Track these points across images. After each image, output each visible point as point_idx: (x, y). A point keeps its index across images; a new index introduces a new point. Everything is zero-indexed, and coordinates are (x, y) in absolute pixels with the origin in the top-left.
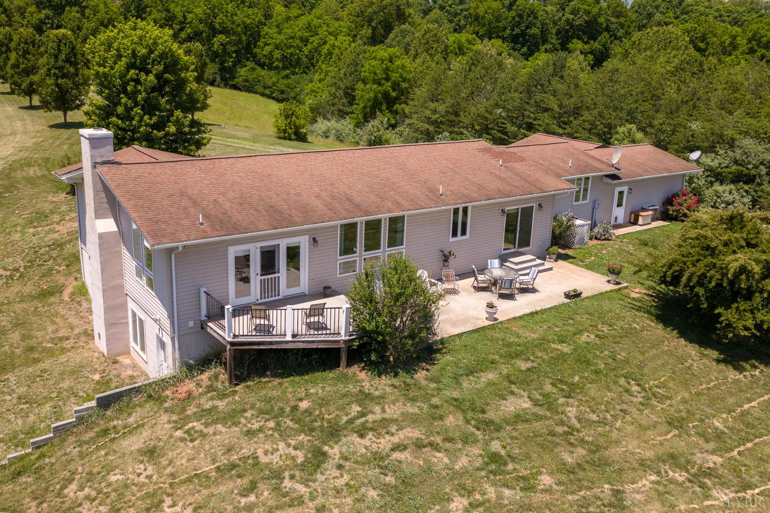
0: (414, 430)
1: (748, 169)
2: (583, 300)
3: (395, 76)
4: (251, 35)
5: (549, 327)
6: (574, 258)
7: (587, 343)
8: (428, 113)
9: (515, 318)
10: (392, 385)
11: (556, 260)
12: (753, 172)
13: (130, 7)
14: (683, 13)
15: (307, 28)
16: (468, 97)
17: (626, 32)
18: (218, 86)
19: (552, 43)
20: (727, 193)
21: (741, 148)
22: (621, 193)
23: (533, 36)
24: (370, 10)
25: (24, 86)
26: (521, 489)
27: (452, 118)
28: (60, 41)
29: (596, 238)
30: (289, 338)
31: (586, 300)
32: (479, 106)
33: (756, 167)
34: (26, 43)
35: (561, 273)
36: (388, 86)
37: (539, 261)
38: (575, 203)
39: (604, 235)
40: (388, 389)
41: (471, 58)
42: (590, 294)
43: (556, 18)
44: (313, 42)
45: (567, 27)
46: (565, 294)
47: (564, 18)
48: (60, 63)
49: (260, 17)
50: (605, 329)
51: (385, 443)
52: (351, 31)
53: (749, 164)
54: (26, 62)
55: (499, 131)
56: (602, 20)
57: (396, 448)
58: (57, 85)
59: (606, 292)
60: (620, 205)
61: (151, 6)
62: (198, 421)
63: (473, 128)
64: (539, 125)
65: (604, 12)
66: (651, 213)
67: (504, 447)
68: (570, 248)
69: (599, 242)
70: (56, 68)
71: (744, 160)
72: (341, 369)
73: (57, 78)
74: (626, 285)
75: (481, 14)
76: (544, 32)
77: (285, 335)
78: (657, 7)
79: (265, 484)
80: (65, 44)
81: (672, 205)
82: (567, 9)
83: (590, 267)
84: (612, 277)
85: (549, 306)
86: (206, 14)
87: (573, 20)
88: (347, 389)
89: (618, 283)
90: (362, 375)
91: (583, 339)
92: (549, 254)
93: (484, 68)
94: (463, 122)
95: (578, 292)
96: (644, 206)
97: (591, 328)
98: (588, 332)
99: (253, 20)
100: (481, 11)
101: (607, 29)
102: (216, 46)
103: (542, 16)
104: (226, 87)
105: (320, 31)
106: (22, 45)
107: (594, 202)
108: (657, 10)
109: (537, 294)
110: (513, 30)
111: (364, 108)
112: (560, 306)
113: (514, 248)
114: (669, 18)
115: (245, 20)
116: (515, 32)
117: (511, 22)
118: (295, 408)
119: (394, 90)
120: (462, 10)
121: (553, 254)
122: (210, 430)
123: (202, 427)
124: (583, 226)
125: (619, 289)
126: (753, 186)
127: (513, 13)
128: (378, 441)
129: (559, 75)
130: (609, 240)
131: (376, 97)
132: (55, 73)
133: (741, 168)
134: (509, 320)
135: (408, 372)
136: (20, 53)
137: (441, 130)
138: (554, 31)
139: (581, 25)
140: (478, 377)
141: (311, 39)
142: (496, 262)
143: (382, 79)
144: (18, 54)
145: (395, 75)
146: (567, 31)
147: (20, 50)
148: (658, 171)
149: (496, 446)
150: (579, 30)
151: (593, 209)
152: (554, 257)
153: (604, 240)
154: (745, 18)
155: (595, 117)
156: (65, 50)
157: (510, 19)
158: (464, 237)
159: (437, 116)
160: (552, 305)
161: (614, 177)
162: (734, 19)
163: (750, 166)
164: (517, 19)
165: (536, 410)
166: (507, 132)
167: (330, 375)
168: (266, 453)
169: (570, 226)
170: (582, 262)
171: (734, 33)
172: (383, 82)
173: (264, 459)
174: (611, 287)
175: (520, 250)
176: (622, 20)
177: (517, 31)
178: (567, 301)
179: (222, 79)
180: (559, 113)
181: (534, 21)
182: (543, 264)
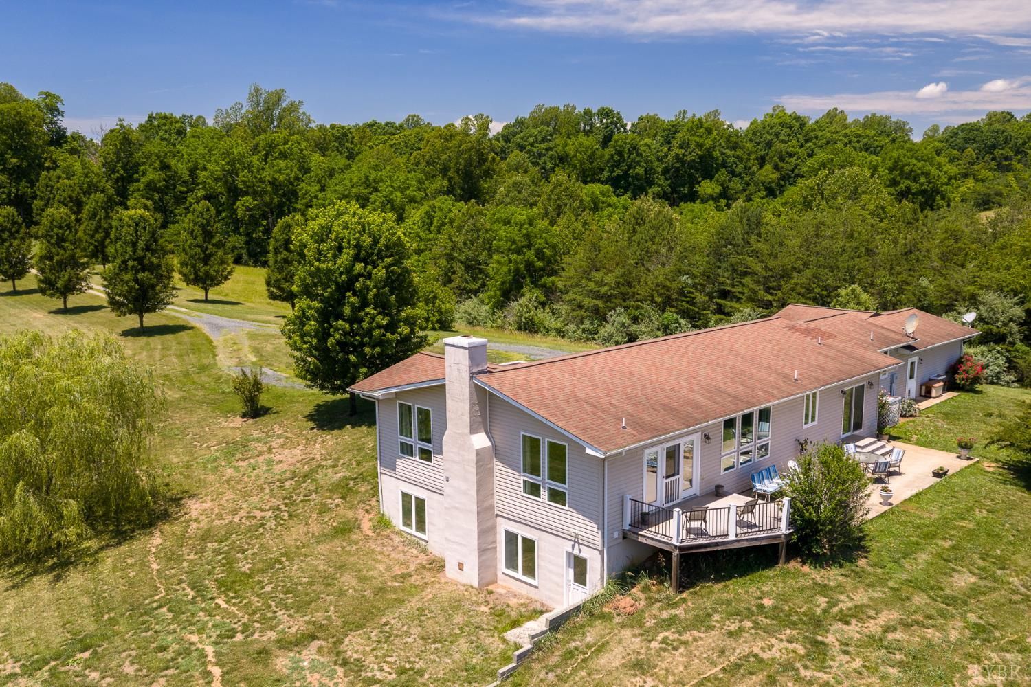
0: (893, 612)
1: (998, 327)
2: (951, 478)
3: (539, 243)
4: (284, 195)
5: (941, 507)
6: (899, 438)
7: (984, 518)
8: (592, 285)
9: (905, 501)
10: (842, 575)
11: (889, 442)
12: (1003, 330)
13: (116, 166)
14: (807, 141)
15: (365, 182)
16: (637, 264)
17: (745, 166)
18: (246, 264)
19: (659, 186)
20: (979, 356)
21: (984, 304)
22: (912, 364)
23: (637, 177)
24: (444, 157)
25: (60, 284)
26: (1018, 651)
27: (625, 289)
28: (137, 225)
29: (901, 416)
30: (732, 537)
32: (658, 273)
33: (1005, 324)
34: (60, 227)
36: (530, 254)
37: (879, 444)
39: (909, 411)
40: (840, 578)
41: (634, 217)
42: (953, 472)
43: (661, 154)
44: (375, 201)
45: (677, 165)
46: (933, 473)
47: (672, 153)
48: (140, 253)
49: (295, 172)
50: (989, 503)
51: (874, 627)
52: (421, 183)
53: (998, 321)
54: (62, 252)
55: (688, 302)
56: (717, 154)
57: (887, 629)
58: (136, 281)
59: (966, 468)
60: (911, 377)
61: (144, 163)
62: (667, 630)
63: (653, 301)
64: (739, 292)
65: (717, 144)
66: (942, 384)
67: (980, 618)
69: (906, 419)
70: (135, 260)
71: (991, 318)
72: (780, 565)
73: (137, 272)
74: (977, 459)
75: (572, 153)
76: (649, 171)
77: (728, 535)
78: (777, 135)
79: (783, 676)
80: (144, 228)
81: (958, 374)
82: (674, 142)
83: (923, 445)
84: (964, 452)
85: (926, 486)
86: (225, 171)
87: (684, 155)
88: (800, 583)
89: (969, 459)
90: (806, 569)
91: (978, 515)
93: (653, 228)
94: (640, 294)
95: (945, 470)
96: (932, 377)
97: (977, 504)
98: (977, 507)
99: (287, 175)
100: (570, 149)
101: (724, 165)
102: (240, 213)
103: (645, 151)
104: (255, 266)
105: (382, 186)
106: (56, 230)
108: (778, 138)
109: (903, 476)
110: (612, 171)
111: (503, 283)
112: (935, 485)
113: (850, 430)
114: (793, 147)
115: (276, 176)
116: (615, 174)
117: (608, 162)
118: (761, 607)
119: (539, 259)
120: (547, 150)
121: (887, 435)
122: (687, 637)
123: (676, 636)
124: (895, 402)
125: (974, 464)
126: (1005, 346)
127: (609, 151)
128: (866, 625)
129: (756, 232)
130: (915, 416)
131: (517, 270)
132: (133, 267)
133: (991, 327)
134: (901, 503)
135: (851, 562)
136: (53, 241)
137: (612, 305)
138: (659, 170)
139: (693, 160)
140: (914, 559)
141: (373, 197)
142: (851, 447)
143: (523, 247)
144: (49, 242)
145: (539, 241)
146: (677, 170)
147: (52, 237)
148: (944, 338)
149: (972, 618)
150: (691, 167)
151: (892, 383)
153: (910, 416)
154: (877, 143)
155: (810, 280)
156: (145, 237)
157: (606, 158)
158: (813, 424)
159: (606, 288)
160: (928, 485)
161: (910, 348)
162: (865, 145)
163: (999, 324)
164: (616, 157)
165: (983, 583)
166: (695, 303)
167: (770, 573)
168: (763, 649)
169: (884, 403)
171: (875, 163)
172: (525, 250)
173: (765, 656)
174: (965, 463)
175: (855, 433)
176: (739, 152)
177: (617, 172)
178: (939, 480)
179: (250, 255)
180: (765, 277)
181: (638, 159)
182: (884, 446)
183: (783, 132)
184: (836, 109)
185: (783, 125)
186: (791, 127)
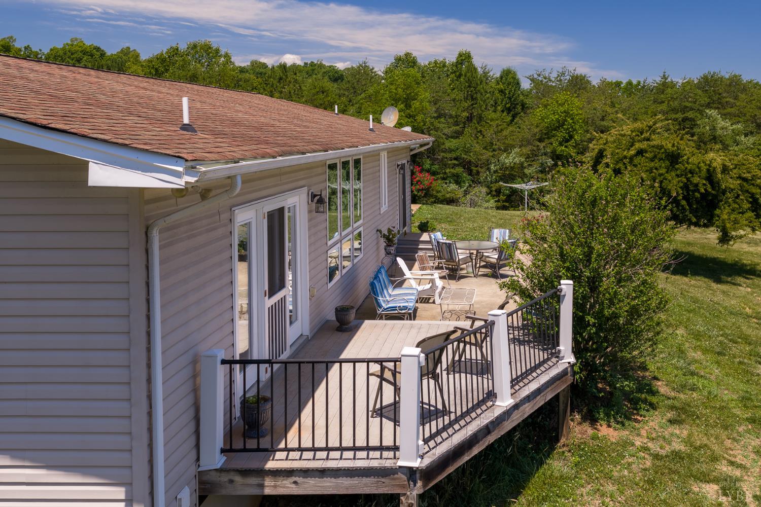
72: (563, 440)
90: (609, 431)
183: (85, 58)
184: (129, 48)
185: (85, 53)
186: (92, 55)
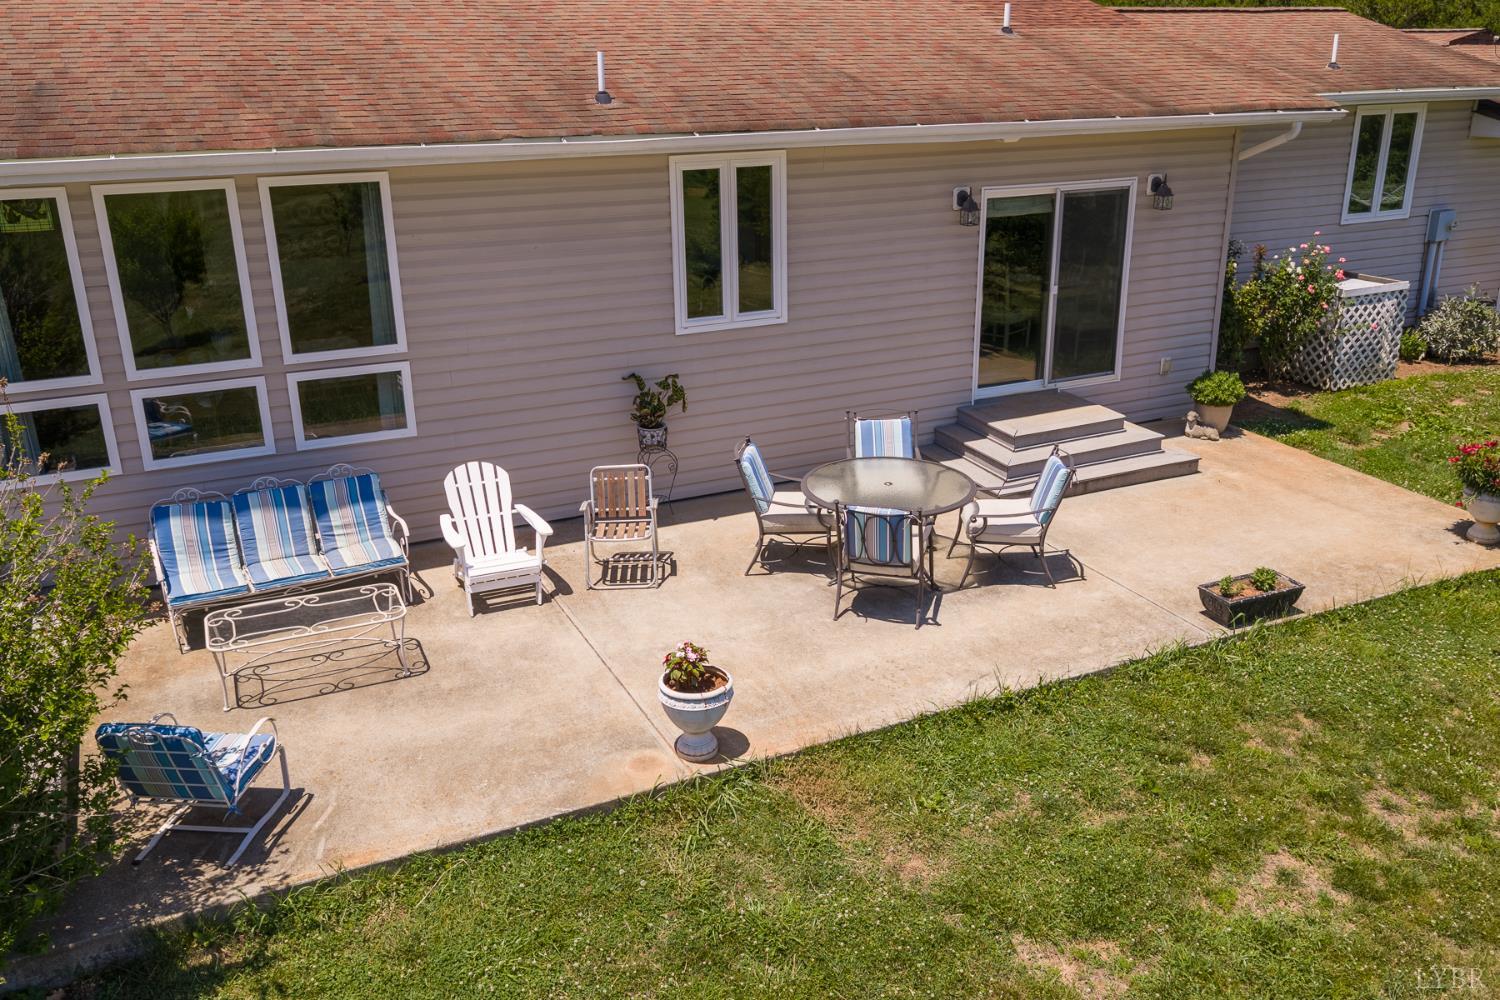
2: (1305, 629)
5: (1048, 807)
6: (1322, 425)
7: (1268, 939)
11: (1229, 432)
29: (1432, 356)
31: (1321, 632)
35: (1235, 487)
37: (1135, 433)
38: (1348, 218)
39: (1465, 343)
42: (1345, 596)
46: (1205, 595)
50: (1408, 821)
59: (1442, 585)
68: (1311, 388)
69: (1441, 369)
83: (1385, 465)
84: (1481, 509)
85: (1091, 666)
91: (1246, 899)
92: (1198, 405)
95: (1283, 586)
97: (1315, 815)
98: (1293, 841)
107: (1433, 218)
109: (1065, 588)
112: (1158, 663)
113: (1039, 375)
121: (1217, 403)
124: (1379, 297)
130: (1483, 362)
134: (810, 751)
142: (894, 433)
151: (1428, 245)
152: (1224, 415)
153: (1464, 360)
158: (758, 319)
160: (1113, 661)
169: (1316, 298)
170: (1355, 440)
174: (1472, 558)
175: (1064, 385)
182: (1152, 447)
